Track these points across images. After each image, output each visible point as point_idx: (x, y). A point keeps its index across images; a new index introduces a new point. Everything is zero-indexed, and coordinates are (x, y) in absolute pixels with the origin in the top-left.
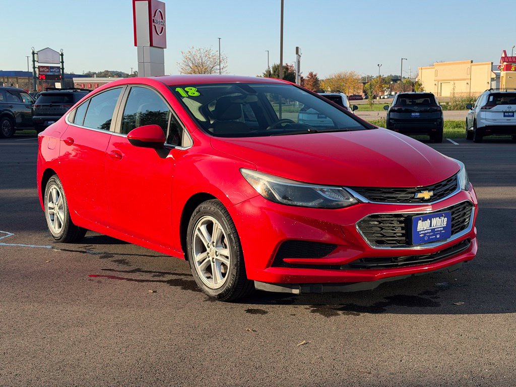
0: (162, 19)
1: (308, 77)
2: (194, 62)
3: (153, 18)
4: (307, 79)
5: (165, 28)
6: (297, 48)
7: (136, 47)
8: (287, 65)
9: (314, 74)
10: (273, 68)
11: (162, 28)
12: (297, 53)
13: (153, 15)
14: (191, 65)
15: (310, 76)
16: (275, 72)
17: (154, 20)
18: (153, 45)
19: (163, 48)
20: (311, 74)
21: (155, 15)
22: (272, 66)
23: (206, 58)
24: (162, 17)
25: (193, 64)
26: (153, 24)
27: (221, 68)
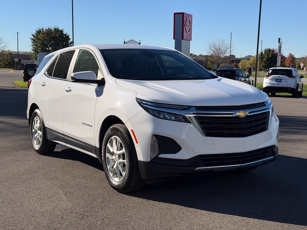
0: (190, 24)
1: (288, 56)
2: (215, 47)
3: (184, 24)
4: (288, 57)
5: (191, 29)
6: (279, 39)
7: (174, 40)
8: (274, 49)
9: (292, 54)
10: (265, 51)
11: (190, 29)
12: (279, 42)
13: (184, 22)
14: (213, 49)
15: (289, 56)
16: (265, 53)
17: (185, 25)
18: (184, 39)
19: (190, 40)
20: (290, 54)
21: (186, 22)
22: (264, 49)
23: (222, 45)
24: (190, 23)
25: (214, 48)
26: (184, 27)
27: (231, 50)
